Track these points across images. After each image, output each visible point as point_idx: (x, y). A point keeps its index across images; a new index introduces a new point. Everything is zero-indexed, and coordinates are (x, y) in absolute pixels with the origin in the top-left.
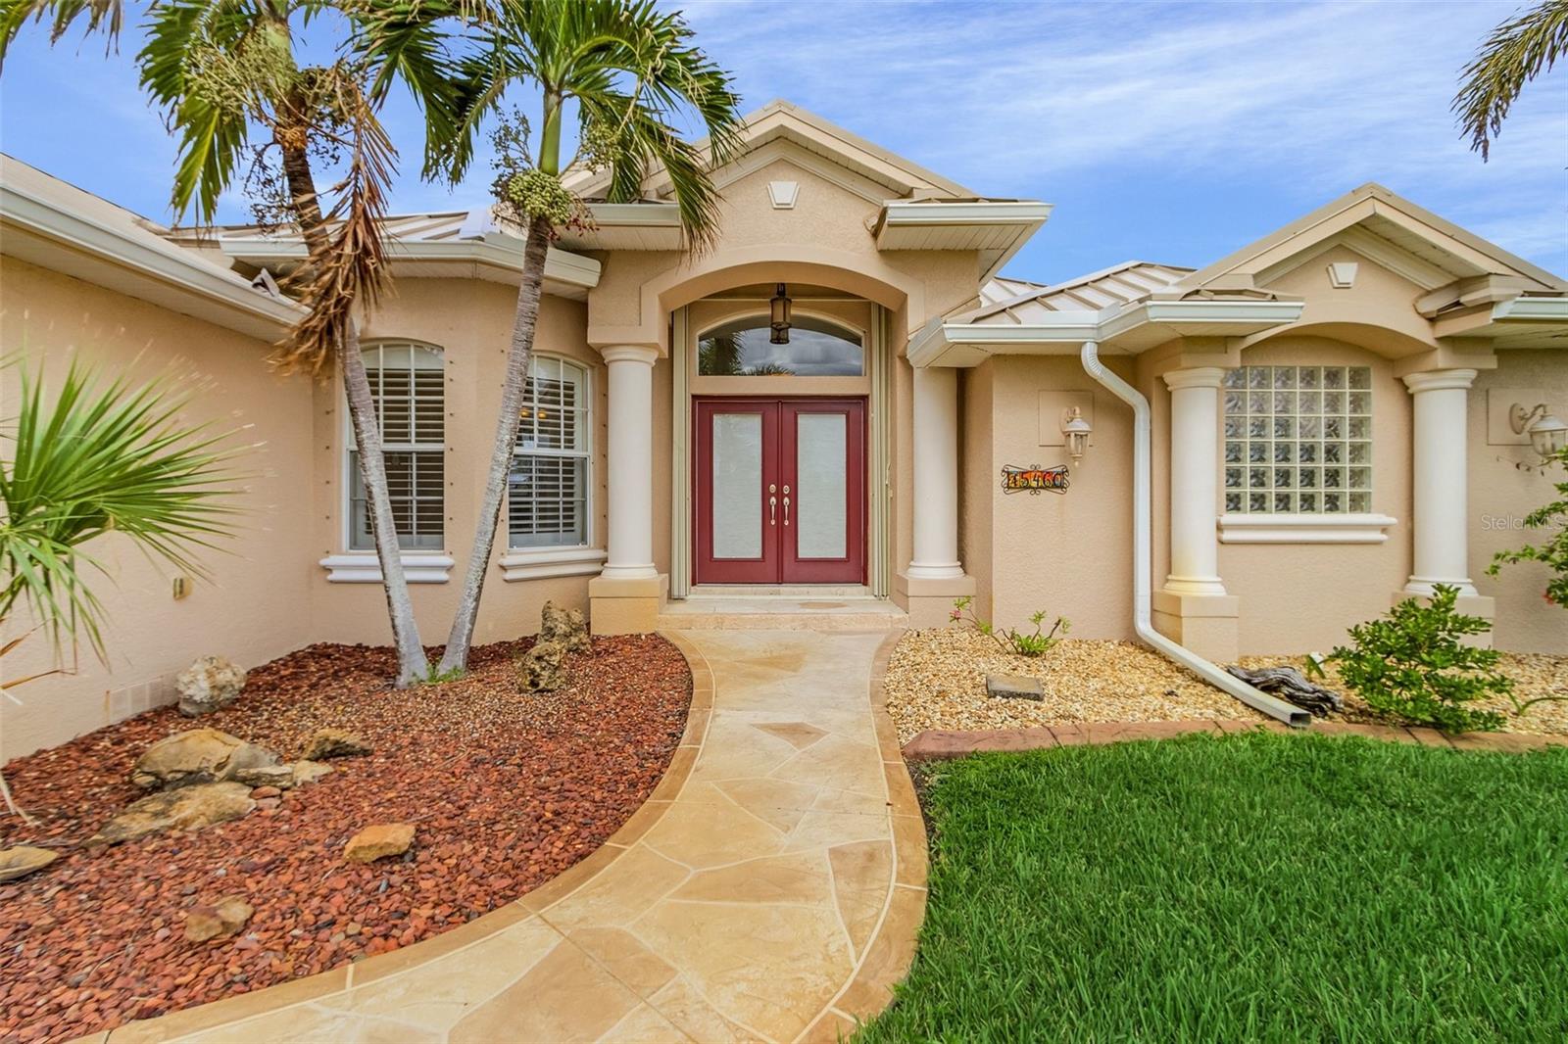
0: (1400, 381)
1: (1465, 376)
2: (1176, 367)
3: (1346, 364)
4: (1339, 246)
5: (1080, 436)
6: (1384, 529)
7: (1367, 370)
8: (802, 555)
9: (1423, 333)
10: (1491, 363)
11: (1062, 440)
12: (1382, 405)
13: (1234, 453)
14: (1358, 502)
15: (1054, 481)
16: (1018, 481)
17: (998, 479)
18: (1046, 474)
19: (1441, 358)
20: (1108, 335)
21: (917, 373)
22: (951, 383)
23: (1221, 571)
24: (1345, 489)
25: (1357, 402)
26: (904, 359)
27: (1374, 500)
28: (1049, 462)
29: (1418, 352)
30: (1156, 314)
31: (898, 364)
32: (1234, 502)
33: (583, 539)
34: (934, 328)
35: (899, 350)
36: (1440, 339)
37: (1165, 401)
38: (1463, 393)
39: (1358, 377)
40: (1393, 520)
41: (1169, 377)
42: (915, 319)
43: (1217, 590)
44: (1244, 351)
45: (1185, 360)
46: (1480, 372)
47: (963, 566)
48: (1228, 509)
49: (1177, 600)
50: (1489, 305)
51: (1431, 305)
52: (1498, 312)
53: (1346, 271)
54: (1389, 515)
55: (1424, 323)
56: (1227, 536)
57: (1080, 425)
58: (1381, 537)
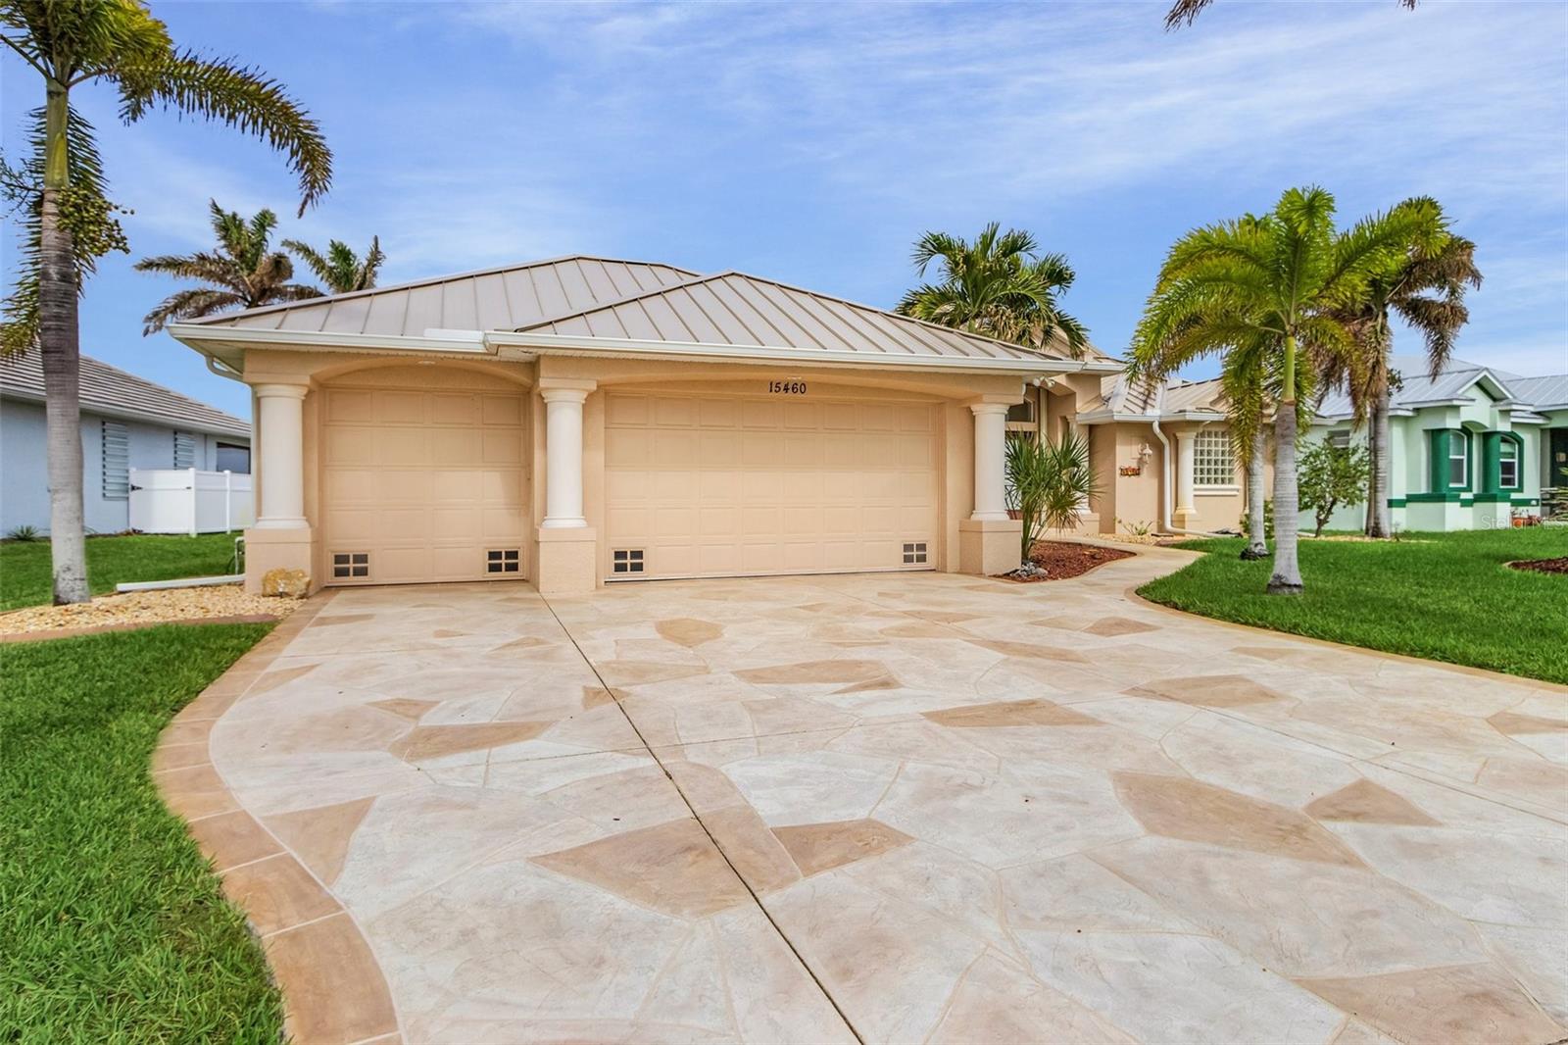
2: (1178, 431)
5: (1146, 456)
11: (1140, 457)
14: (1230, 481)
15: (1137, 472)
16: (1125, 472)
17: (1118, 472)
18: (1133, 470)
20: (1163, 420)
24: (1227, 476)
25: (1230, 444)
27: (1235, 480)
28: (1134, 465)
30: (1170, 417)
37: (1177, 444)
40: (1239, 487)
41: (1178, 435)
42: (1079, 405)
43: (1194, 512)
48: (1194, 483)
57: (1146, 451)
58: (1235, 493)
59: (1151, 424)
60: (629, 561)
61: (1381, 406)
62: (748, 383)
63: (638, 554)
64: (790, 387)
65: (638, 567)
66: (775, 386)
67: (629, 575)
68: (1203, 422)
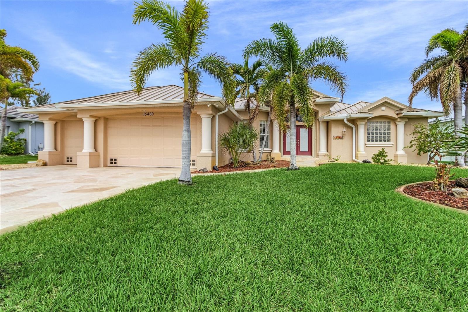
0: (395, 123)
1: (404, 122)
2: (358, 122)
3: (387, 120)
4: (383, 104)
5: (345, 132)
6: (393, 145)
7: (390, 121)
8: (301, 151)
9: (396, 117)
10: (407, 121)
11: (342, 132)
12: (392, 127)
13: (368, 134)
14: (388, 141)
15: (341, 138)
16: (335, 138)
17: (332, 138)
18: (340, 137)
19: (399, 120)
20: (348, 117)
21: (320, 122)
22: (325, 125)
23: (365, 150)
24: (387, 139)
25: (389, 126)
26: (318, 120)
27: (391, 140)
28: (340, 135)
29: (396, 119)
30: (352, 116)
31: (317, 121)
32: (368, 141)
33: (268, 147)
34: (323, 117)
35: (317, 118)
36: (398, 117)
37: (357, 126)
38: (404, 125)
39: (389, 122)
40: (393, 143)
41: (358, 123)
42: (320, 115)
43: (364, 153)
44: (368, 120)
45: (359, 121)
46: (406, 122)
47: (328, 151)
48: (367, 142)
49: (358, 154)
50: (402, 113)
51: (397, 113)
52: (403, 114)
53: (383, 108)
54: (393, 142)
55: (396, 115)
56: (367, 146)
57: (345, 130)
58: (392, 146)
59: (343, 120)
60: (113, 161)
61: (457, 105)
62: (138, 113)
63: (115, 160)
64: (149, 114)
65: (115, 163)
66: (145, 114)
67: (113, 165)
68: (367, 118)
